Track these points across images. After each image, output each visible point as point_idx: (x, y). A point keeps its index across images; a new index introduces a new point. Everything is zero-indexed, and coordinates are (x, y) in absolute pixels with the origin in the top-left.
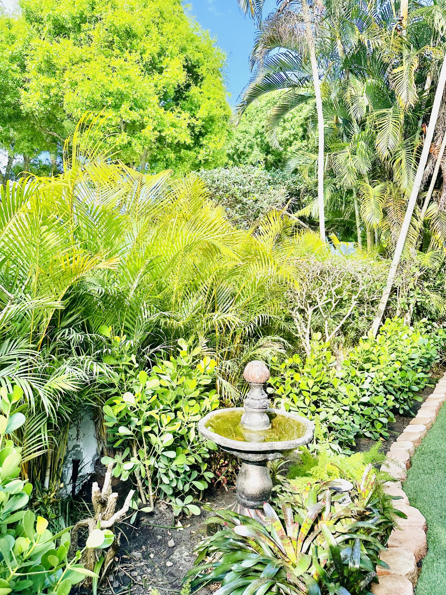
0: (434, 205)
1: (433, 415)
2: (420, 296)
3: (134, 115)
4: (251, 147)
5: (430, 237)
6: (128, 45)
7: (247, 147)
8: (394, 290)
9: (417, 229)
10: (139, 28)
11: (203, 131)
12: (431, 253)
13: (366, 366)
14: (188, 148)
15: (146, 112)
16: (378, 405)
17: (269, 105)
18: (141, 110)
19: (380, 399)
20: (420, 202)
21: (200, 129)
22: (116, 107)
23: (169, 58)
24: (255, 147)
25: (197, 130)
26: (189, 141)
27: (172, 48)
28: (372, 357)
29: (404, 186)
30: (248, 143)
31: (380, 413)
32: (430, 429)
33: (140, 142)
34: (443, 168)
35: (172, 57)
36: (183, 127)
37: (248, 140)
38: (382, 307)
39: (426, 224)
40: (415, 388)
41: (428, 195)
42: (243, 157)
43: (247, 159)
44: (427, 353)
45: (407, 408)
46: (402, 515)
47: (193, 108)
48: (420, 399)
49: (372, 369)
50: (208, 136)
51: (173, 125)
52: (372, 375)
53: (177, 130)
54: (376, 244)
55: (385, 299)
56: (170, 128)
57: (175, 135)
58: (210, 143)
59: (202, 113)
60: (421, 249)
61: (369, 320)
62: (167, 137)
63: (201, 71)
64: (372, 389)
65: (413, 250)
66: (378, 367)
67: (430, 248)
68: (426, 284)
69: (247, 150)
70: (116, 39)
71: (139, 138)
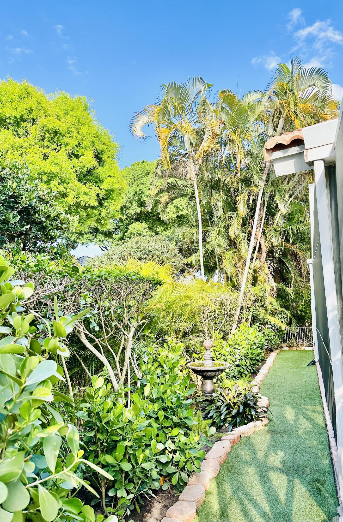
0: (258, 261)
1: (267, 371)
2: (254, 311)
3: (61, 188)
4: (130, 202)
5: (257, 278)
6: (56, 140)
7: (128, 203)
8: (242, 308)
9: (251, 274)
10: (63, 129)
11: (105, 197)
12: (258, 287)
13: (236, 347)
14: (93, 208)
15: (69, 186)
16: (243, 365)
17: (143, 174)
18: (65, 184)
19: (244, 362)
20: (252, 259)
21: (103, 195)
22: (48, 182)
23: (84, 149)
24: (134, 202)
25: (101, 196)
26: (96, 204)
27: (86, 143)
28: (239, 342)
29: (243, 252)
30: (129, 200)
31: (244, 369)
32: (266, 376)
33: (62, 205)
34: (261, 243)
35: (85, 148)
36: (93, 195)
37: (129, 198)
38: (237, 317)
39: (255, 271)
40: (258, 358)
41: (255, 255)
42: (125, 209)
43: (128, 211)
44: (261, 341)
45: (254, 369)
46: (260, 398)
47: (99, 181)
48: (260, 364)
49: (239, 348)
50: (109, 200)
51: (86, 194)
52: (239, 351)
53: (89, 197)
54: (229, 281)
55: (238, 312)
56: (84, 195)
57: (87, 200)
58: (111, 206)
59: (106, 185)
60: (252, 285)
61: (230, 326)
62: (82, 202)
63: (104, 157)
64: (239, 358)
65: (250, 286)
66: (241, 347)
67: (257, 284)
68: (257, 304)
69: (128, 205)
70: (47, 135)
71: (62, 202)
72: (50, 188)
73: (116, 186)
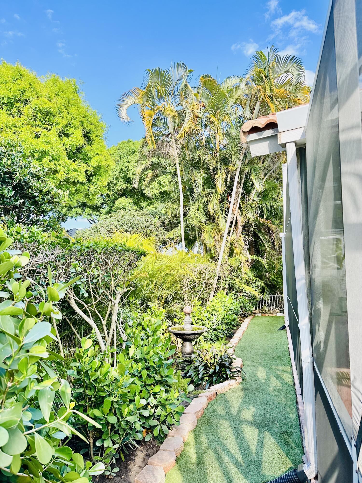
0: (235, 234)
1: (241, 334)
2: (231, 280)
3: (52, 165)
4: (117, 179)
5: (233, 250)
6: (47, 119)
7: (114, 179)
8: (219, 277)
9: (228, 246)
10: (54, 109)
11: (93, 174)
12: (234, 258)
13: (214, 312)
14: (82, 183)
15: (60, 162)
16: (219, 330)
17: (129, 153)
18: (56, 161)
19: (220, 327)
20: (229, 233)
21: (91, 172)
22: (40, 159)
23: (74, 129)
24: (120, 179)
25: (89, 173)
26: (85, 180)
27: (75, 123)
28: (216, 308)
29: (221, 226)
30: (115, 176)
31: (220, 333)
32: (240, 340)
33: (53, 181)
34: (237, 218)
35: (75, 128)
36: (82, 172)
37: (115, 175)
38: (214, 286)
39: (232, 244)
40: (233, 323)
41: (232, 229)
42: (112, 185)
43: (115, 187)
44: (236, 308)
45: (230, 333)
47: (87, 159)
48: (235, 328)
49: (216, 314)
50: (97, 177)
51: (75, 170)
52: (216, 317)
53: (78, 173)
54: (208, 253)
55: (215, 282)
56: (73, 172)
57: (77, 176)
58: (98, 182)
59: (94, 163)
60: (229, 256)
61: (209, 293)
62: (71, 178)
63: (93, 136)
64: (216, 323)
65: (227, 257)
66: (218, 313)
67: (234, 256)
68: (233, 274)
69: (115, 181)
70: (39, 115)
71: (53, 178)
72: (42, 164)
73: (103, 164)
